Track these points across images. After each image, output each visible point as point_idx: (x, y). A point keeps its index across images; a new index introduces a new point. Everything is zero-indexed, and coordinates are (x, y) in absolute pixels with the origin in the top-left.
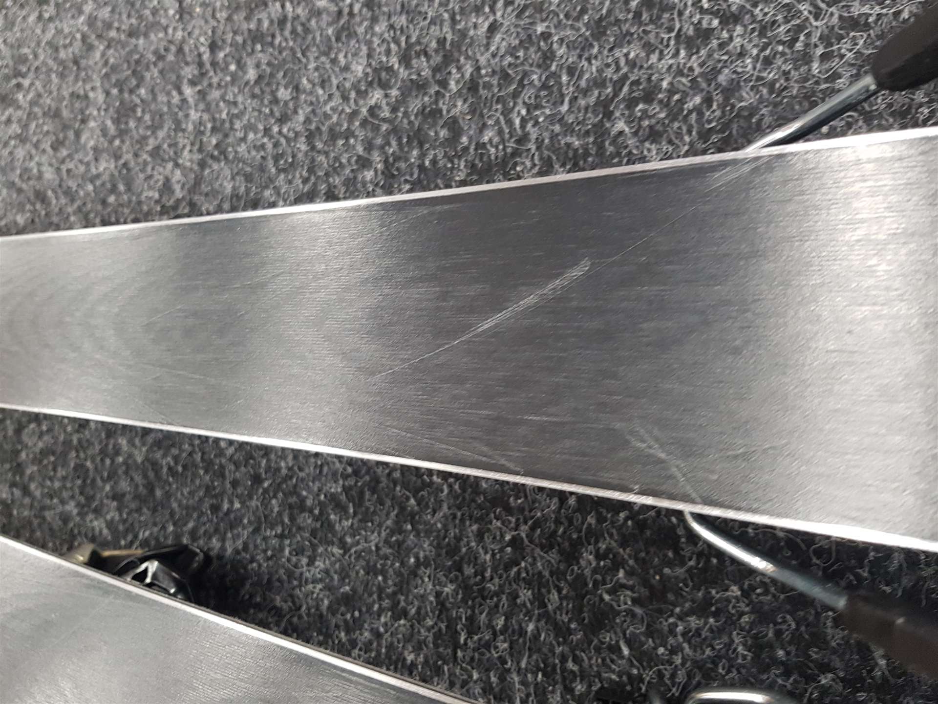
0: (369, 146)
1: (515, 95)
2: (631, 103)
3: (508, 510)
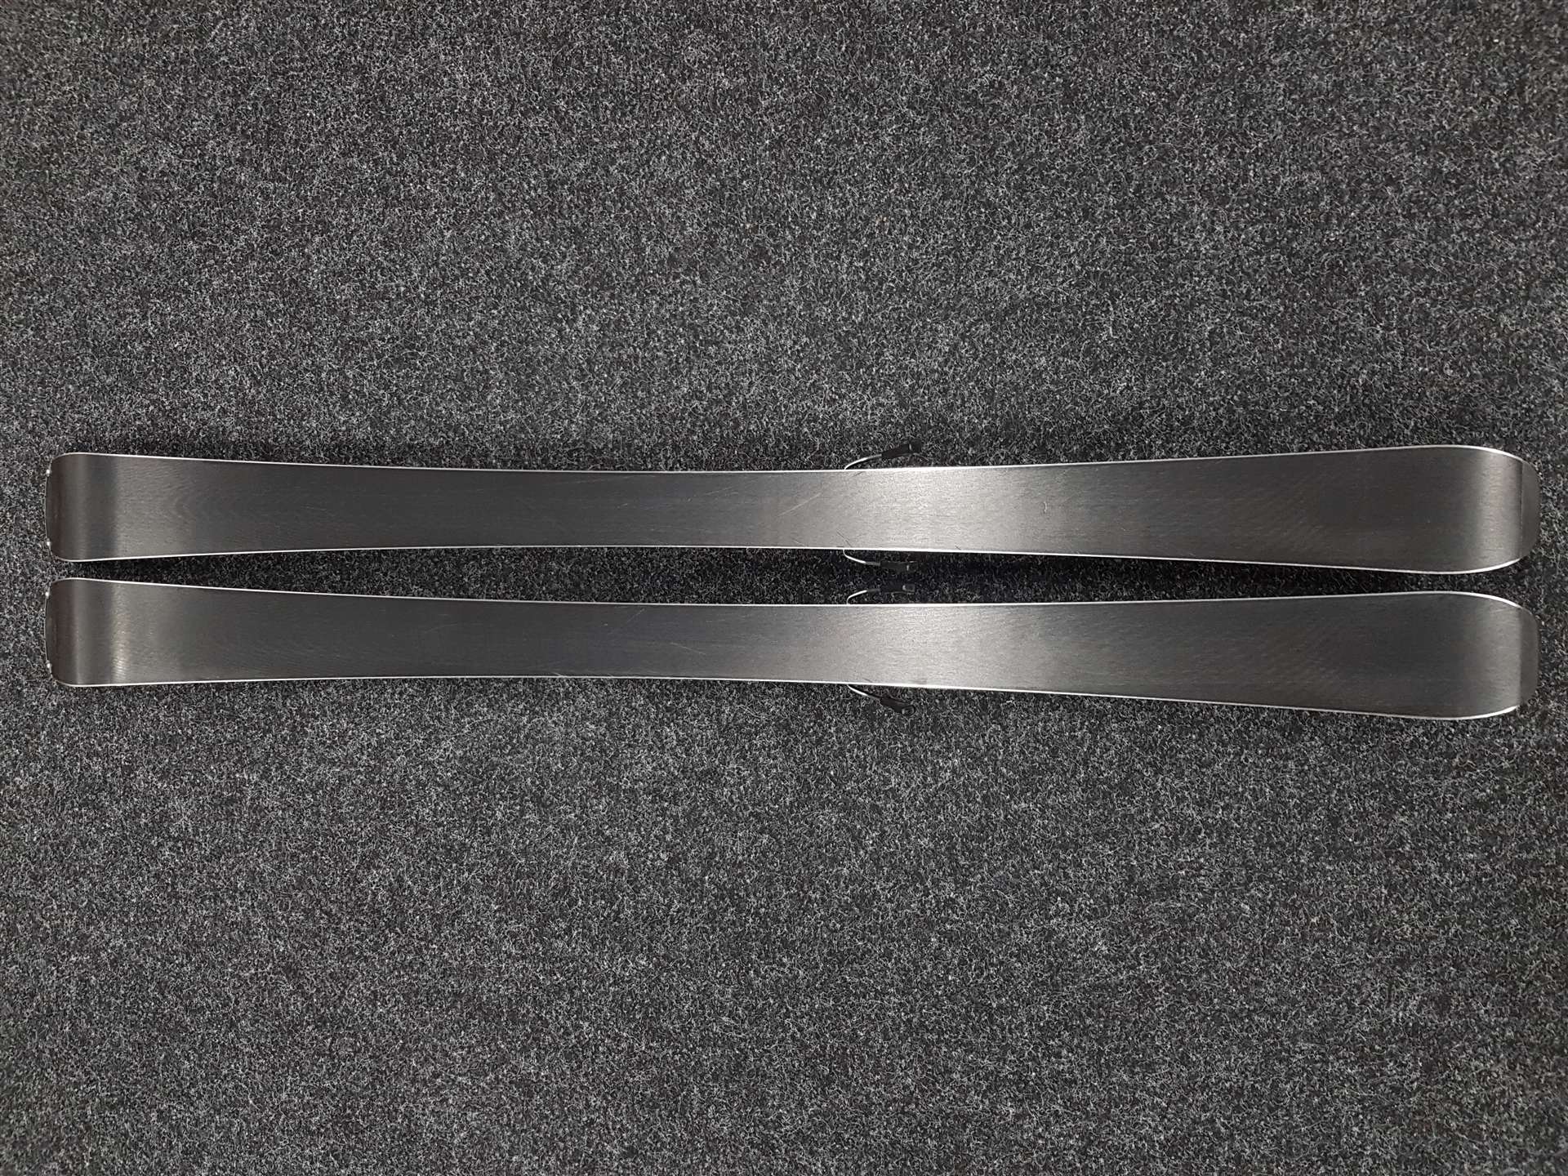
0: (694, 425)
1: (763, 413)
2: (809, 422)
3: (772, 570)
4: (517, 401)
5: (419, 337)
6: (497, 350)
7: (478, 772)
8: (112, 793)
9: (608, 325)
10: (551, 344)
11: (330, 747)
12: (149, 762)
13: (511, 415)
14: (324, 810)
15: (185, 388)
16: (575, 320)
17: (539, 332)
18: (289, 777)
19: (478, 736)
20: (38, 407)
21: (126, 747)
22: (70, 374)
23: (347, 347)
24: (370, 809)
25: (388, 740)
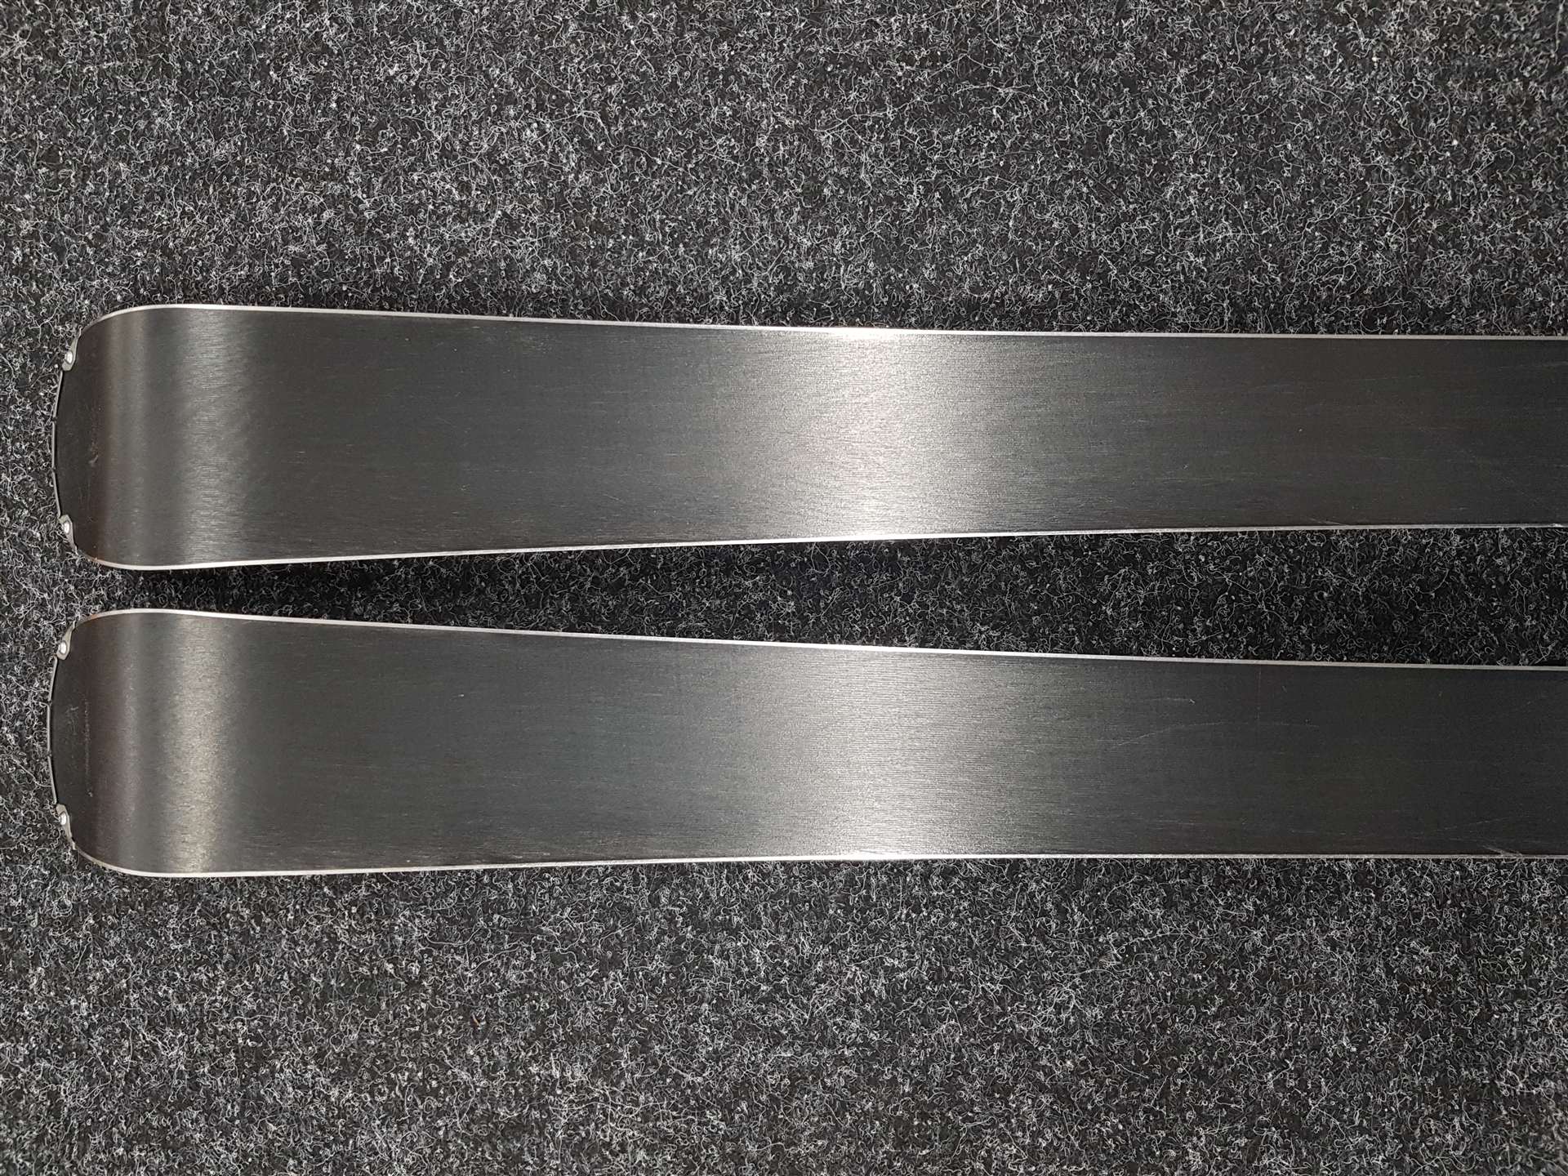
4: (1238, 201)
5: (998, 57)
6: (1189, 82)
7: (1139, 1057)
8: (210, 1112)
9: (1460, 30)
10: (1321, 72)
11: (769, 1000)
12: (307, 1040)
13: (1224, 230)
14: (752, 1149)
15: (412, 168)
16: (1378, 19)
17: (1291, 45)
18: (664, 1072)
19: (1142, 975)
20: (38, 214)
21: (249, 1003)
22: (121, 137)
23: (820, 78)
24: (869, 1144)
25: (916, 986)
